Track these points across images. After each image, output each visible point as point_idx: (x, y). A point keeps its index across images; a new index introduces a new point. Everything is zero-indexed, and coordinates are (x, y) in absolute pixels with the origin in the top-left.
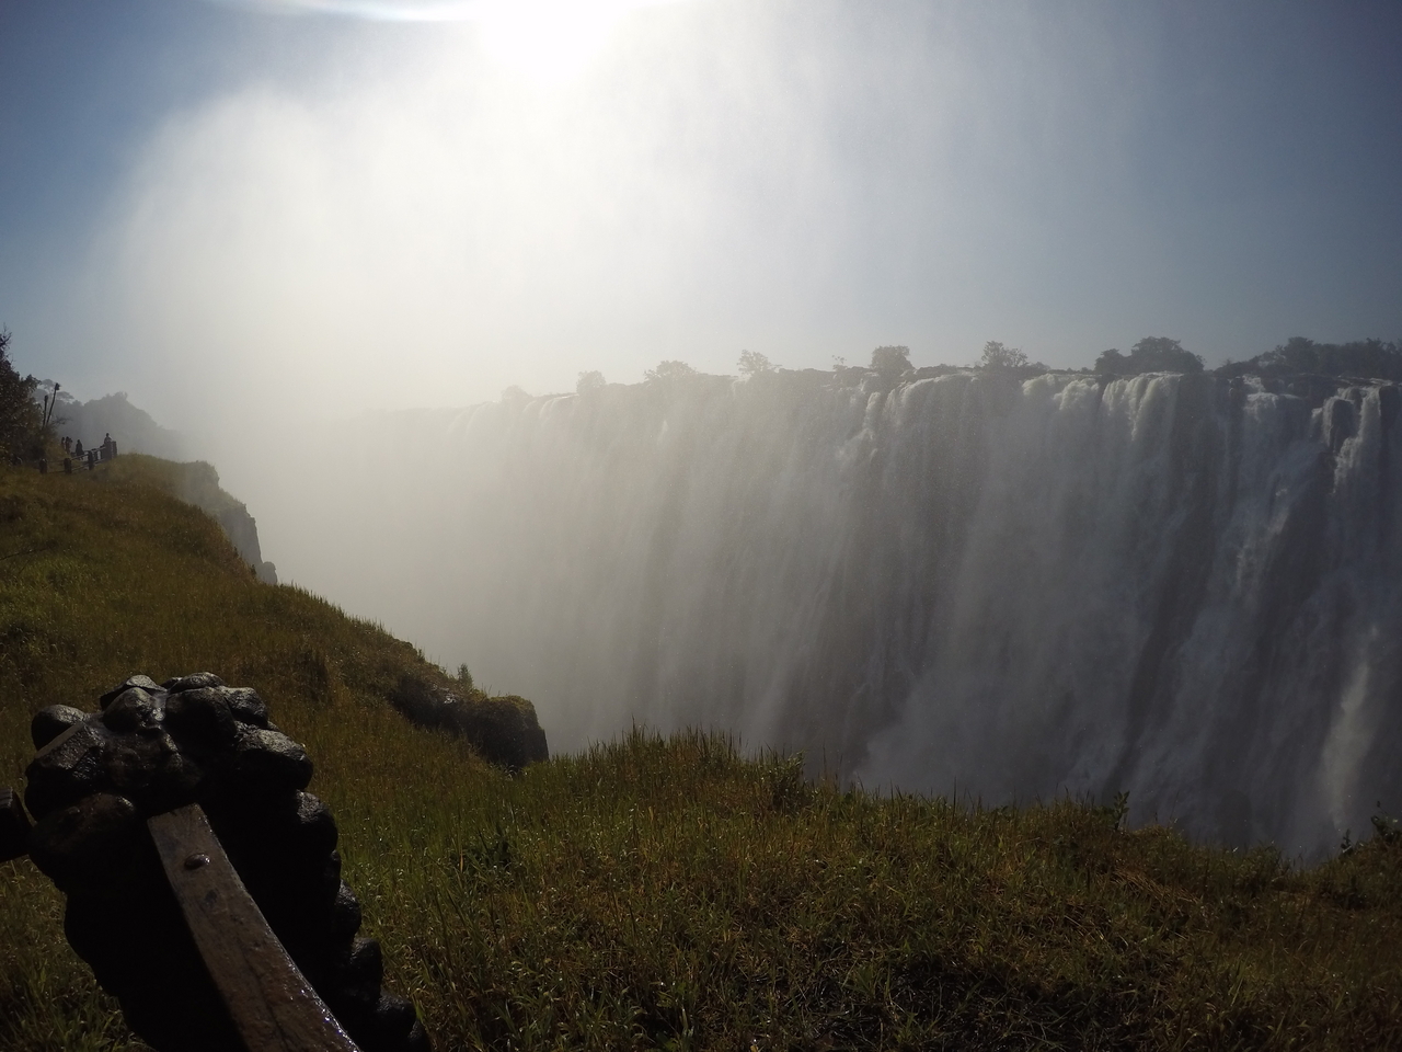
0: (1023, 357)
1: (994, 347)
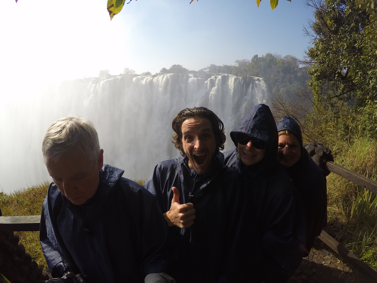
0: (134, 72)
1: (127, 69)
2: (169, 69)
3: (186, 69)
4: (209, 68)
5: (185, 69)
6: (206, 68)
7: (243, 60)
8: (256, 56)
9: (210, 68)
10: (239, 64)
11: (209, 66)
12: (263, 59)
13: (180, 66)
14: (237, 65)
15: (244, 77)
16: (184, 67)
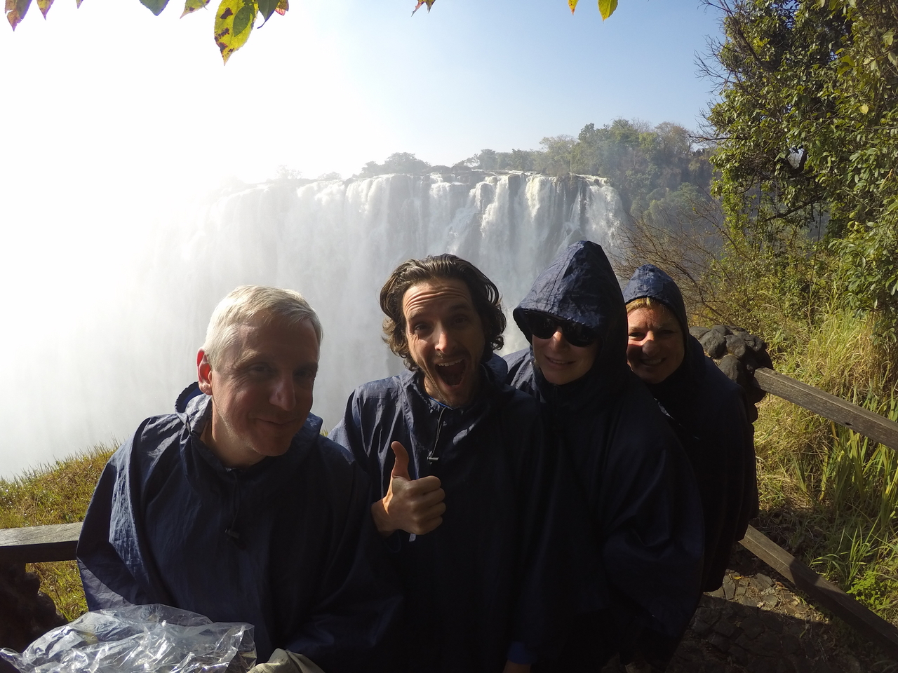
1: (282, 168)
2: (384, 163)
3: (424, 162)
4: (478, 158)
5: (421, 163)
6: (472, 159)
7: (559, 137)
8: (589, 128)
9: (481, 158)
10: (551, 147)
11: (479, 153)
12: (605, 134)
13: (409, 155)
14: (545, 149)
15: (563, 177)
16: (418, 157)
